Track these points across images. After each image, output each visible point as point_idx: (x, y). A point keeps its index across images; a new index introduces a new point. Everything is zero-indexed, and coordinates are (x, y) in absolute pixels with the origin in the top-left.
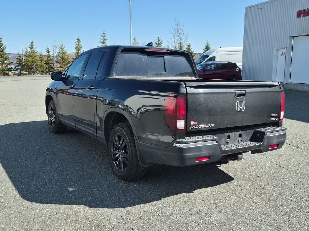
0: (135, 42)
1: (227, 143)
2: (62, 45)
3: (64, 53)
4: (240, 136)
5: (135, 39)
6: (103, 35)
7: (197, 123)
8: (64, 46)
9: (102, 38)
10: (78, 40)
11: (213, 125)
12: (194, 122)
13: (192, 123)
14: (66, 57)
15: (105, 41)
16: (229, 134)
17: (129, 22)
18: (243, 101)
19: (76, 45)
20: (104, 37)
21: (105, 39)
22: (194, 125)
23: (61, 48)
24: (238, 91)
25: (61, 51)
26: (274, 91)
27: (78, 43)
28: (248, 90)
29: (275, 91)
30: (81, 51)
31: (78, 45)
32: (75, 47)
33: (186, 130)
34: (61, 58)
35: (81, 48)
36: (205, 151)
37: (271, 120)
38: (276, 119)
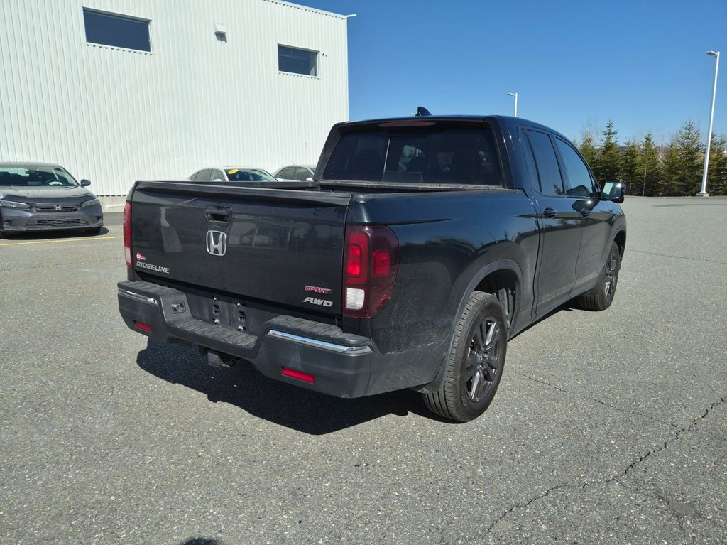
1: (215, 321)
7: (145, 259)
11: (165, 270)
12: (141, 255)
13: (139, 256)
16: (216, 303)
18: (222, 233)
24: (213, 207)
33: (133, 267)
36: (141, 312)
37: (305, 301)
38: (325, 304)
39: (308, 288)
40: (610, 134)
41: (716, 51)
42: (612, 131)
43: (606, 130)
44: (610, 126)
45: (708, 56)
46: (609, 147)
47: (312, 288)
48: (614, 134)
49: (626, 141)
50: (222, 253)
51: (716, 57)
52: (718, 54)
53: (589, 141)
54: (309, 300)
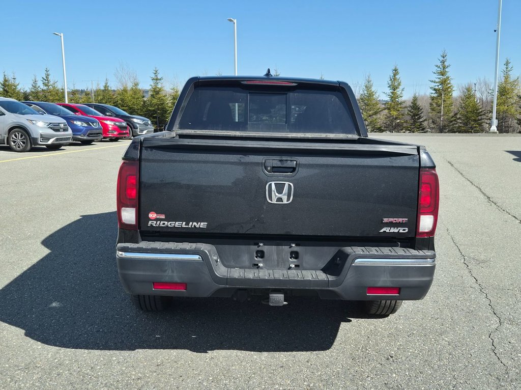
0: (507, 68)
1: (256, 266)
2: (369, 82)
3: (371, 95)
4: (295, 255)
5: (507, 63)
6: (442, 59)
7: (163, 217)
8: (372, 82)
9: (439, 64)
10: (396, 71)
11: (203, 225)
12: (157, 214)
13: (152, 215)
14: (374, 102)
15: (447, 70)
16: (260, 249)
17: (495, 31)
18: (287, 183)
19: (391, 80)
20: (443, 62)
21: (444, 68)
22: (157, 220)
23: (366, 87)
24: (274, 161)
25: (366, 92)
26: (393, 167)
27: (395, 76)
28: (303, 160)
29: (394, 165)
30: (398, 90)
31: (395, 79)
32: (389, 84)
33: (140, 228)
34: (365, 103)
35: (399, 84)
36: (173, 272)
37: (382, 231)
38: (401, 231)
39: (386, 220)
40: (157, 80)
41: (234, 19)
42: (159, 77)
43: (153, 76)
44: (156, 73)
45: (229, 21)
46: (156, 92)
47: (391, 220)
48: (160, 80)
49: (172, 87)
50: (288, 200)
51: (234, 23)
52: (235, 21)
53: (136, 85)
54: (387, 230)
